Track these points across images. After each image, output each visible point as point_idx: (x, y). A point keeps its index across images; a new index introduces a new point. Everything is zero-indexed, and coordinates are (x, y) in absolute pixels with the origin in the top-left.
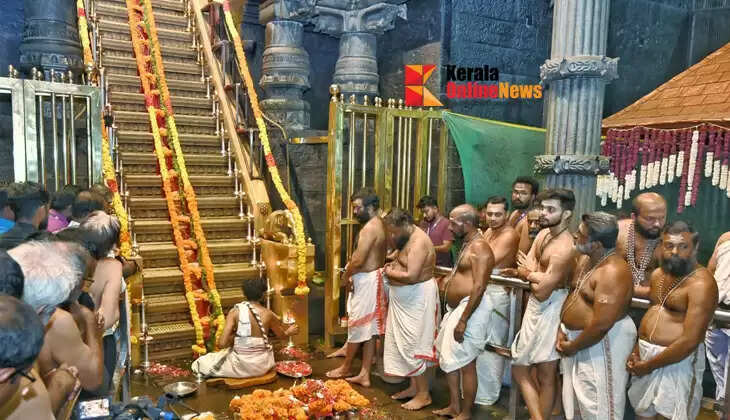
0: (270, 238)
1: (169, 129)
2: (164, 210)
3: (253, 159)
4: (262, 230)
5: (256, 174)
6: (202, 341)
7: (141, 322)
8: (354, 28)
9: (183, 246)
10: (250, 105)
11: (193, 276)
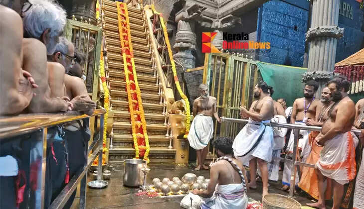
0: (173, 113)
1: (131, 63)
2: (125, 97)
3: (168, 80)
4: (170, 110)
5: (169, 86)
6: (138, 156)
7: (110, 144)
8: (217, 27)
9: (133, 114)
10: (168, 55)
11: (137, 126)
